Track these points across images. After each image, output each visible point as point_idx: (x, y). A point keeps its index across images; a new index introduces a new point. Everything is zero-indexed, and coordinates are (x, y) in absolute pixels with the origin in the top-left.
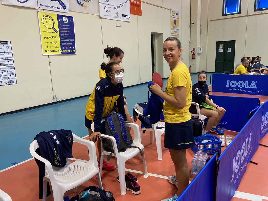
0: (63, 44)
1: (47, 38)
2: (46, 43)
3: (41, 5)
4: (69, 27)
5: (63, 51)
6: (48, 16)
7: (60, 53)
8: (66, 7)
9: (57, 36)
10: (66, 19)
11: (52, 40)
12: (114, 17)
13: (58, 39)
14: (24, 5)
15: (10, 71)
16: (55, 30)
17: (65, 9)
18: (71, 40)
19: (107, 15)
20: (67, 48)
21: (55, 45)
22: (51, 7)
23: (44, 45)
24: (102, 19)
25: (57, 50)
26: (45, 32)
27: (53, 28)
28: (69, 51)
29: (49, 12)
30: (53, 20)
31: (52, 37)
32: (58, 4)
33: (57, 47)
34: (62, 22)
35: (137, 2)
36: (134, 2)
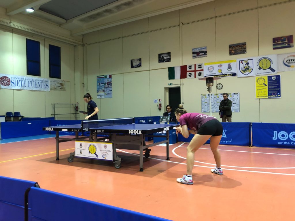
0: (270, 92)
1: (259, 90)
2: (258, 92)
3: (258, 73)
5: (270, 96)
7: (267, 98)
10: (274, 77)
11: (262, 91)
14: (247, 76)
22: (264, 73)
23: (257, 94)
28: (275, 96)
29: (262, 76)
31: (263, 89)
32: (269, 70)
33: (265, 94)
34: (271, 80)
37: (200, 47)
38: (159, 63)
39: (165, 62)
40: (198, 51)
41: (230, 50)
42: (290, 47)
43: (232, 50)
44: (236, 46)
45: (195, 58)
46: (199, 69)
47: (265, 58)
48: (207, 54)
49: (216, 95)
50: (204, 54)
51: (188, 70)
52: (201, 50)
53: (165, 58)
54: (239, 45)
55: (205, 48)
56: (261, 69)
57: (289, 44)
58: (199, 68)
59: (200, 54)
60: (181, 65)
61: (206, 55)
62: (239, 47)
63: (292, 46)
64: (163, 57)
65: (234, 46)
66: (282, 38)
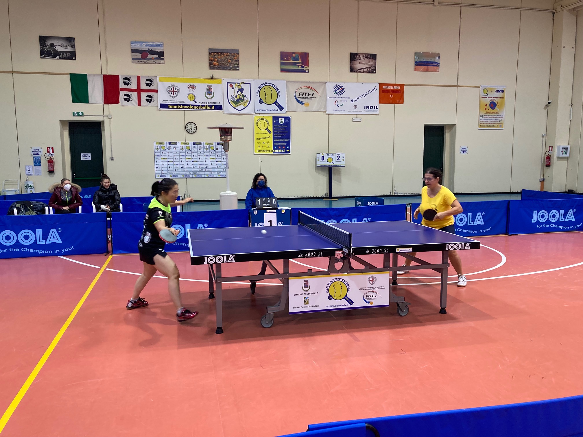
0: (276, 144)
1: (259, 139)
2: (258, 143)
3: (258, 110)
4: (284, 127)
5: (275, 151)
6: (263, 119)
7: (272, 153)
8: (283, 108)
9: (269, 137)
10: (282, 120)
11: (265, 141)
12: (350, 111)
13: (271, 140)
14: (241, 112)
15: (224, 166)
16: (269, 131)
17: (282, 110)
18: (286, 140)
19: (338, 110)
20: (280, 148)
21: (267, 145)
22: (267, 110)
23: (256, 145)
24: (330, 115)
25: (268, 149)
26: (258, 133)
27: (267, 129)
28: (282, 151)
29: (265, 115)
30: (268, 122)
31: (265, 138)
32: (274, 107)
33: (268, 147)
34: (278, 123)
35: (395, 88)
36: (389, 87)
37: (150, 42)
38: (41, 58)
39: (60, 58)
40: (144, 47)
41: (210, 60)
42: (305, 72)
43: (214, 59)
44: (221, 53)
45: (138, 62)
46: (148, 88)
47: (269, 85)
48: (163, 59)
49: (185, 143)
50: (157, 56)
51: (122, 85)
52: (151, 48)
53: (59, 49)
54: (227, 53)
55: (159, 45)
56: (263, 102)
57: (303, 67)
58: (147, 84)
59: (150, 56)
60: (105, 73)
61: (162, 61)
62: (227, 55)
63: (307, 71)
64: (52, 45)
65: (218, 53)
66: (294, 55)
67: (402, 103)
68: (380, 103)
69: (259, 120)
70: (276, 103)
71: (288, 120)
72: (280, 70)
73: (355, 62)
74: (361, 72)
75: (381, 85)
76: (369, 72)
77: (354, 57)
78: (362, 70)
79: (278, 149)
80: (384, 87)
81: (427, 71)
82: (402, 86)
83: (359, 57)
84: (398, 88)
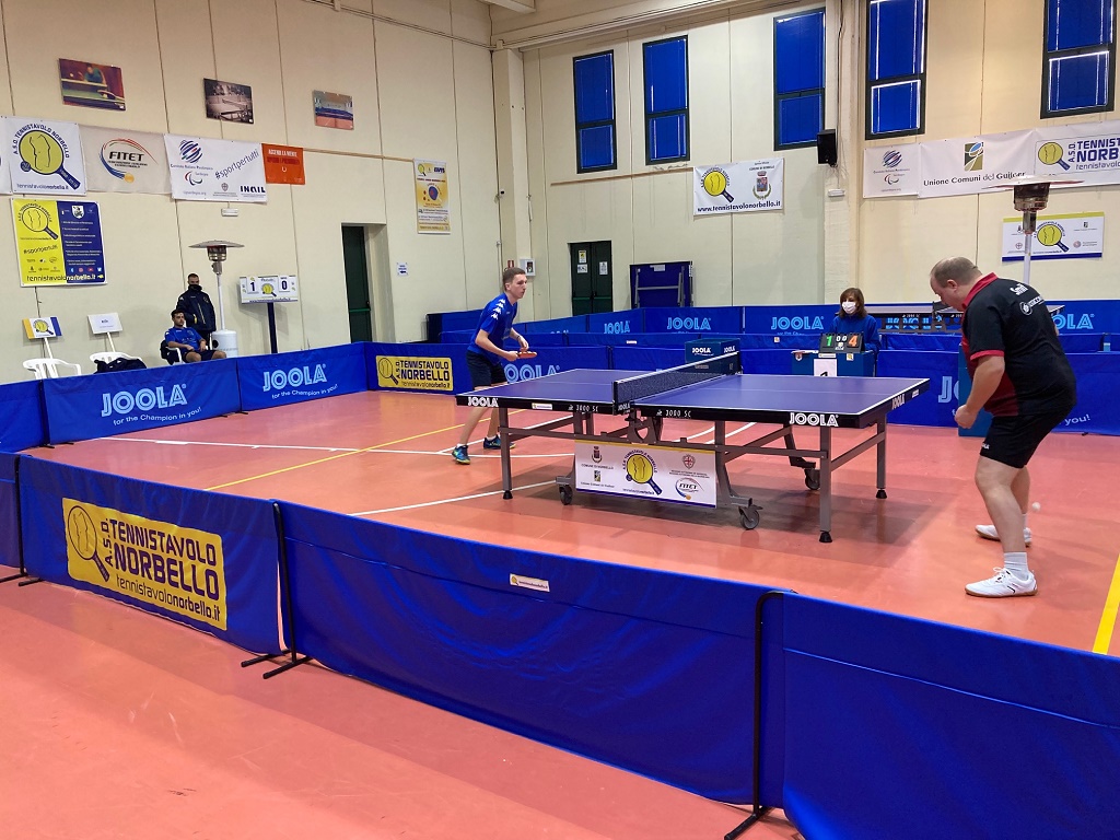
0: (72, 262)
2: (29, 261)
3: (20, 186)
4: (86, 226)
5: (72, 278)
6: (35, 206)
7: (65, 283)
8: (79, 184)
9: (55, 246)
10: (79, 209)
12: (216, 194)
13: (59, 253)
16: (53, 235)
17: (77, 187)
18: (93, 253)
19: (194, 193)
20: (81, 270)
21: (51, 266)
24: (179, 203)
25: (55, 275)
26: (28, 239)
27: (46, 229)
28: (86, 277)
29: (38, 198)
30: (47, 214)
31: (45, 249)
32: (58, 180)
33: (55, 270)
34: (70, 216)
35: (289, 153)
36: (279, 153)
42: (117, 108)
47: (41, 131)
56: (30, 168)
57: (114, 98)
63: (122, 107)
66: (90, 70)
67: (303, 183)
68: (268, 181)
69: (25, 208)
70: (60, 171)
71: (91, 209)
72: (61, 100)
73: (215, 98)
74: (227, 119)
75: (265, 147)
76: (242, 121)
77: (211, 87)
78: (229, 116)
79: (77, 273)
80: (271, 152)
81: (336, 127)
82: (299, 151)
83: (222, 89)
84: (294, 154)
